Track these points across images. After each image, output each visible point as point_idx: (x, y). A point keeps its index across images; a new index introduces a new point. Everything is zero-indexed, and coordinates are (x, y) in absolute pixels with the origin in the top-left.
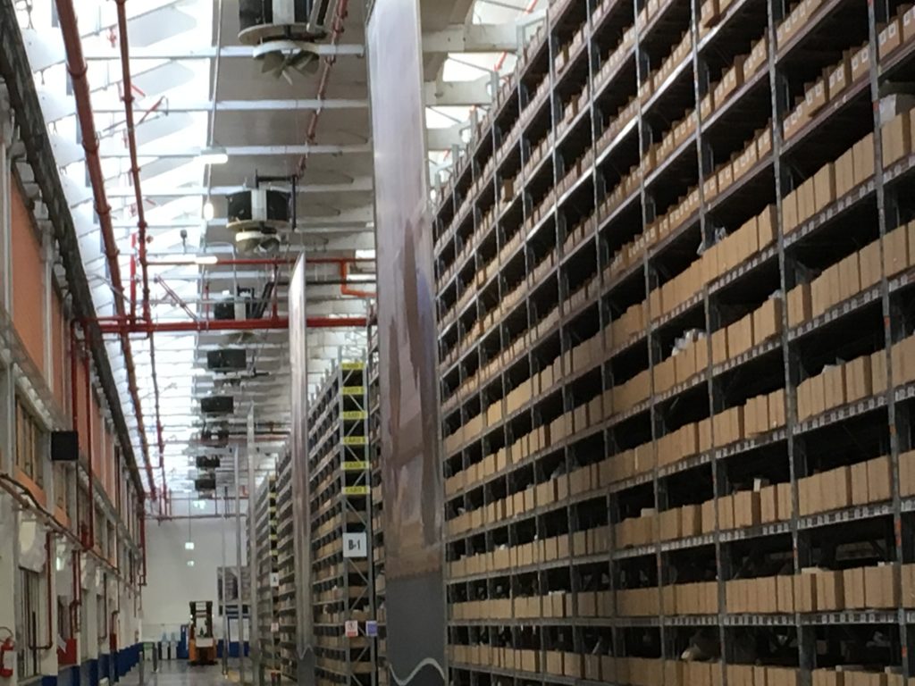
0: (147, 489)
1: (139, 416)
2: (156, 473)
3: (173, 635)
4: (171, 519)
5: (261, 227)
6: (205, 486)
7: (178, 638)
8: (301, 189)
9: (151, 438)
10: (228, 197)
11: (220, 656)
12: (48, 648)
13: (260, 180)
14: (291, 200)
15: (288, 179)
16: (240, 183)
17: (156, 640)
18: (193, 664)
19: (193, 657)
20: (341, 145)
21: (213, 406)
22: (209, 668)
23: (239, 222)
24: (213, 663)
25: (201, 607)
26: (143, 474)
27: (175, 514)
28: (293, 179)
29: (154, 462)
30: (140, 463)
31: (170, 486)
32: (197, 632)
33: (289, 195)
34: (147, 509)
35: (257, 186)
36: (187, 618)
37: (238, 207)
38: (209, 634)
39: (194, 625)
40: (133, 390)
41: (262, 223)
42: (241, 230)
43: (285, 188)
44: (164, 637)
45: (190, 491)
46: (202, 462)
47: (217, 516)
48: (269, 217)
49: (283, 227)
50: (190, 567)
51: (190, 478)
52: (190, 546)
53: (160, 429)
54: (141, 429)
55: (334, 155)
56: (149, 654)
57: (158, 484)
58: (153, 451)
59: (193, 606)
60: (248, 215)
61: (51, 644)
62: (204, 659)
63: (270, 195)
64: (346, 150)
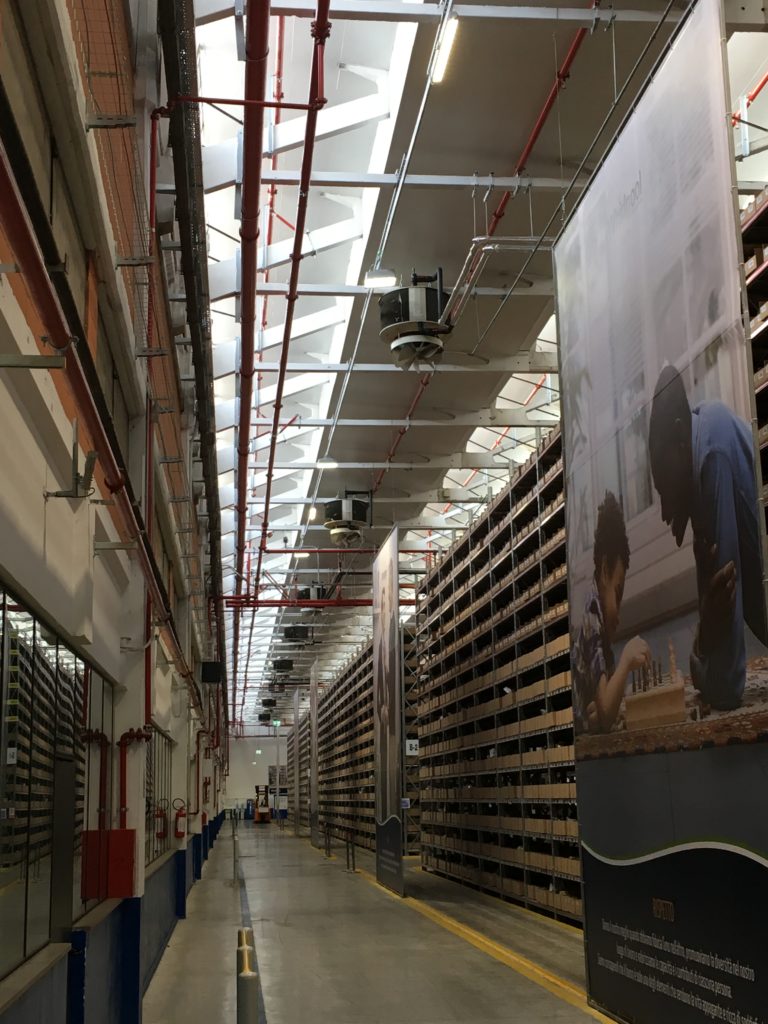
0: (231, 719)
1: (235, 672)
2: (238, 708)
3: (242, 806)
4: (243, 737)
5: (348, 525)
6: (264, 718)
7: (245, 807)
8: (375, 500)
9: (240, 686)
10: (325, 504)
11: (272, 817)
12: (196, 814)
13: (348, 493)
14: (369, 509)
15: (367, 493)
16: (334, 496)
17: (233, 807)
18: (256, 822)
19: (257, 818)
20: (411, 462)
21: (281, 665)
22: (268, 825)
23: (333, 521)
24: (269, 822)
25: (262, 789)
26: (230, 708)
27: (245, 734)
28: (370, 493)
29: (239, 700)
30: (230, 702)
31: (244, 719)
32: (260, 803)
33: (367, 504)
34: (230, 732)
35: (346, 497)
36: (253, 795)
37: (332, 512)
38: (266, 805)
39: (257, 800)
40: (235, 653)
41: (349, 522)
42: (334, 528)
43: (366, 500)
44: (237, 806)
45: (256, 722)
46: (266, 703)
47: (269, 736)
48: (354, 518)
49: (364, 525)
50: (255, 766)
51: (255, 713)
52: (259, 752)
53: (246, 680)
54: (235, 680)
55: (406, 469)
56: (228, 816)
57: (238, 715)
58: (239, 694)
59: (257, 788)
60: (339, 517)
61: (198, 811)
62: (264, 820)
63: (355, 503)
64: (414, 466)
